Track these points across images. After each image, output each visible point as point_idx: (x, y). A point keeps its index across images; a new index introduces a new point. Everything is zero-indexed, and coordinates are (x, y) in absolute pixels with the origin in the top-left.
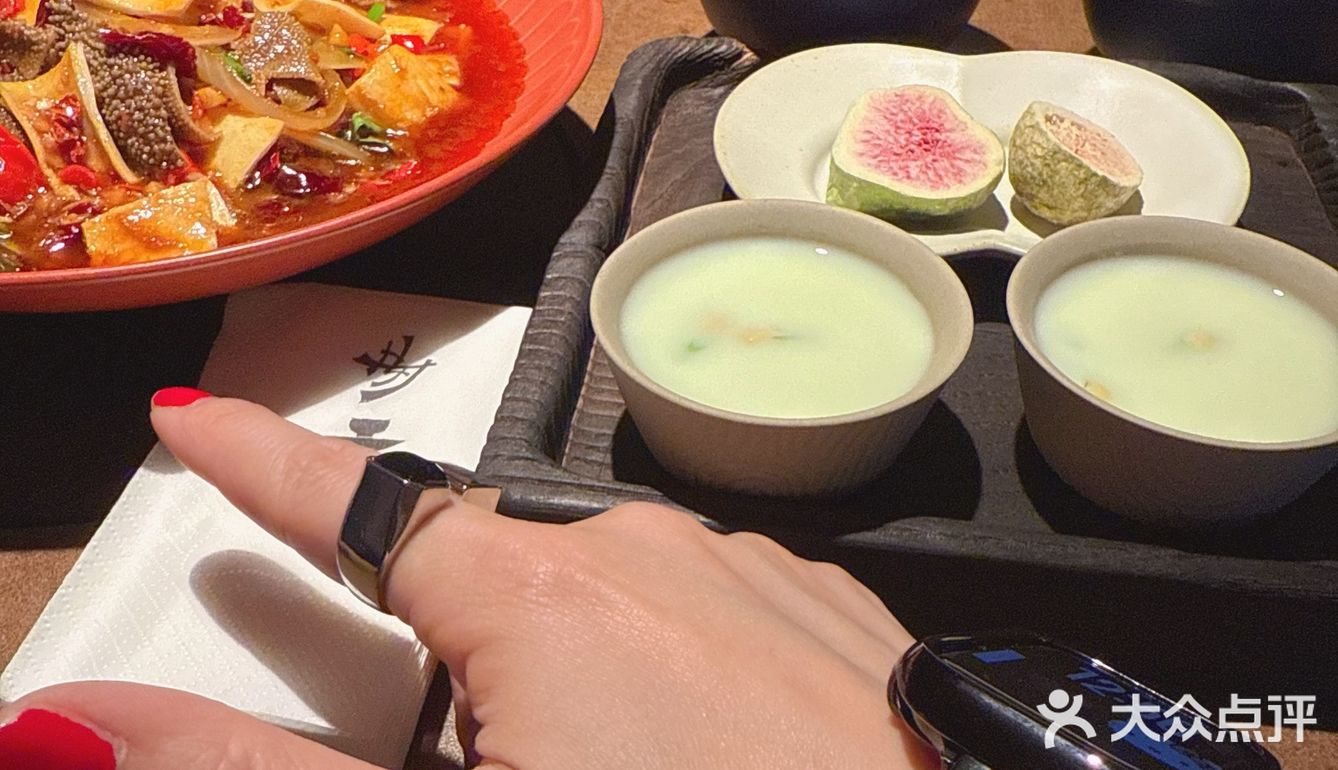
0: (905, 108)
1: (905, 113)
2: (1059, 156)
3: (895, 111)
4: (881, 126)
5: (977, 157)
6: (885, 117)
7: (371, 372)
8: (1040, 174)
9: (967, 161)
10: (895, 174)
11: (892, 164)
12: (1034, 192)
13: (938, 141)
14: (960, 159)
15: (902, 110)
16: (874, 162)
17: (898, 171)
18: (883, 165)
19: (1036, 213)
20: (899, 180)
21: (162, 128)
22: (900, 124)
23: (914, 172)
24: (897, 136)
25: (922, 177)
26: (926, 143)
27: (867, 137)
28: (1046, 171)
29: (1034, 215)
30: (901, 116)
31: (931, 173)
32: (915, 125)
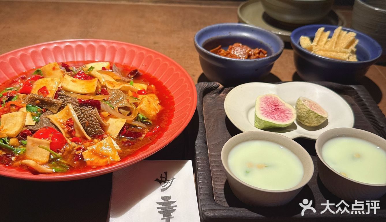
0: (269, 100)
1: (269, 102)
2: (310, 111)
3: (266, 101)
4: (264, 106)
5: (290, 112)
6: (265, 103)
7: (160, 183)
8: (306, 116)
9: (288, 114)
10: (272, 118)
11: (271, 116)
12: (304, 120)
13: (279, 109)
14: (286, 113)
15: (268, 101)
16: (266, 115)
17: (273, 118)
18: (268, 116)
19: (304, 124)
20: (274, 120)
21: (98, 125)
22: (269, 105)
23: (277, 118)
24: (269, 108)
25: (279, 119)
26: (276, 109)
27: (263, 109)
28: (307, 115)
29: (303, 125)
30: (268, 103)
31: (280, 117)
32: (272, 105)
